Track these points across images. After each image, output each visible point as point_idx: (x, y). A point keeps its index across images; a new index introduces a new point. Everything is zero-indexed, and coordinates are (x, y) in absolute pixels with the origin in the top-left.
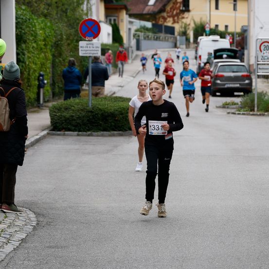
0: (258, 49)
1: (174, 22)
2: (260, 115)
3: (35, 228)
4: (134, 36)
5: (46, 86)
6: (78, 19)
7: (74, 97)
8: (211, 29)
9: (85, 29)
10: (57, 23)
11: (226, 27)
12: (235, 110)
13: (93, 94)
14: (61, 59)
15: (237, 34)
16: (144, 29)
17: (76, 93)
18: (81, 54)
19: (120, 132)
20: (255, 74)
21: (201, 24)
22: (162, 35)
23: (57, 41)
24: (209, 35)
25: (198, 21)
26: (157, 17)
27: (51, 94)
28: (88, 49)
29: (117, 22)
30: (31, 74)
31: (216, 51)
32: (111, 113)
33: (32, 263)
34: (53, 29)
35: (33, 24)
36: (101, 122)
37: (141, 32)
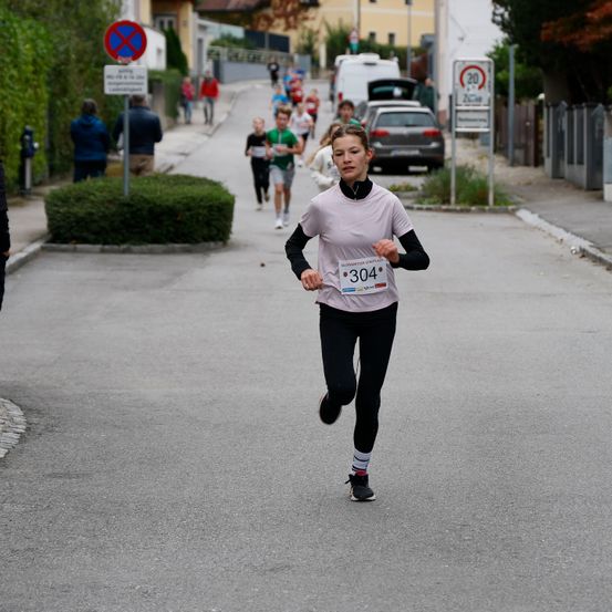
0: (458, 81)
1: (288, 27)
2: (462, 211)
3: (22, 438)
4: (210, 53)
5: (37, 153)
6: (99, 21)
7: (94, 175)
8: (361, 42)
9: (115, 41)
10: (57, 29)
11: (391, 36)
12: (412, 201)
13: (131, 170)
14: (66, 100)
15: (413, 50)
16: (228, 40)
17: (98, 168)
18: (108, 90)
19: (187, 245)
20: (450, 130)
21: (341, 31)
22: (265, 53)
23: (58, 65)
24: (358, 53)
25: (334, 24)
26: (255, 16)
27: (47, 168)
28: (123, 80)
29: (174, 27)
30: (7, 130)
31: (372, 86)
32: (167, 207)
33: (19, 509)
34: (51, 42)
35: (12, 30)
36: (147, 226)
37: (223, 46)
